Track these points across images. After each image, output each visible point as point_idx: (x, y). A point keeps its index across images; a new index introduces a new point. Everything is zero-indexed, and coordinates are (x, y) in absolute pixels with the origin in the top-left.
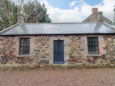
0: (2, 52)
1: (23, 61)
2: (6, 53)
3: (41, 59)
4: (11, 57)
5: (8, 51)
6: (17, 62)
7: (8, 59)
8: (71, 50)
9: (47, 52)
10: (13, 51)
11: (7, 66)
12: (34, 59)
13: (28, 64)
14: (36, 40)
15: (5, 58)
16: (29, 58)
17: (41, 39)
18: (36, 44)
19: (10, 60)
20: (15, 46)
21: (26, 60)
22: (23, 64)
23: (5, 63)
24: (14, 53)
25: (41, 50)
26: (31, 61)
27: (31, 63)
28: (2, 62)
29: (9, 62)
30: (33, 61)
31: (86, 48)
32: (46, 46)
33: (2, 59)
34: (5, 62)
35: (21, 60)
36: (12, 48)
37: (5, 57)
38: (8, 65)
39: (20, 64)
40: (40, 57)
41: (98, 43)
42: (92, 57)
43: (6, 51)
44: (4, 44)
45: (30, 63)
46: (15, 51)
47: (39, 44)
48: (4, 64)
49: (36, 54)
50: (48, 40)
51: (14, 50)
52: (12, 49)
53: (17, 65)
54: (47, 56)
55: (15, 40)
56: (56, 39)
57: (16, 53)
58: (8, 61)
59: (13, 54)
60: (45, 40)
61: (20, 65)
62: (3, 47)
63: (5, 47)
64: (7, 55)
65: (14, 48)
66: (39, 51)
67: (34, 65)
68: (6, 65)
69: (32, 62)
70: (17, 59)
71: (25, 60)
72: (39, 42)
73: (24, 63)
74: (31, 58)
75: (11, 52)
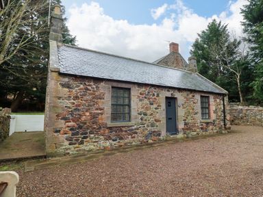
0: (71, 118)
1: (119, 135)
2: (83, 118)
3: (149, 129)
4: (95, 128)
5: (88, 114)
6: (108, 138)
7: (87, 133)
8: (186, 113)
9: (157, 116)
10: (98, 114)
11: (87, 148)
12: (138, 129)
13: (129, 139)
14: (141, 94)
15: (81, 131)
16: (131, 128)
17: (149, 93)
18: (141, 100)
19: (92, 135)
20: (103, 103)
21: (126, 131)
22: (121, 141)
23: (82, 143)
24: (102, 119)
25: (149, 112)
26: (133, 133)
27: (134, 137)
28: (74, 141)
29: (91, 139)
30: (136, 133)
31: (199, 110)
32: (155, 106)
33: (73, 134)
34: (80, 139)
35: (117, 133)
36: (96, 106)
37: (80, 127)
38: (88, 146)
39: (113, 140)
40: (148, 126)
41: (209, 105)
42: (205, 123)
43: (81, 113)
44: (76, 98)
45: (132, 138)
46: (102, 114)
47: (146, 101)
48: (77, 145)
49: (142, 119)
50: (158, 95)
51: (100, 112)
52: (97, 109)
53: (108, 144)
54: (158, 124)
55: (102, 91)
56: (169, 94)
57: (106, 119)
58: (87, 137)
59: (100, 121)
60: (154, 95)
61: (114, 142)
62: (74, 103)
63: (79, 106)
64: (85, 123)
65: (101, 107)
66: (145, 114)
67: (139, 141)
68: (82, 147)
69: (136, 135)
70: (107, 131)
71: (124, 133)
72: (146, 98)
73: (121, 139)
74: (133, 128)
75: (94, 116)
